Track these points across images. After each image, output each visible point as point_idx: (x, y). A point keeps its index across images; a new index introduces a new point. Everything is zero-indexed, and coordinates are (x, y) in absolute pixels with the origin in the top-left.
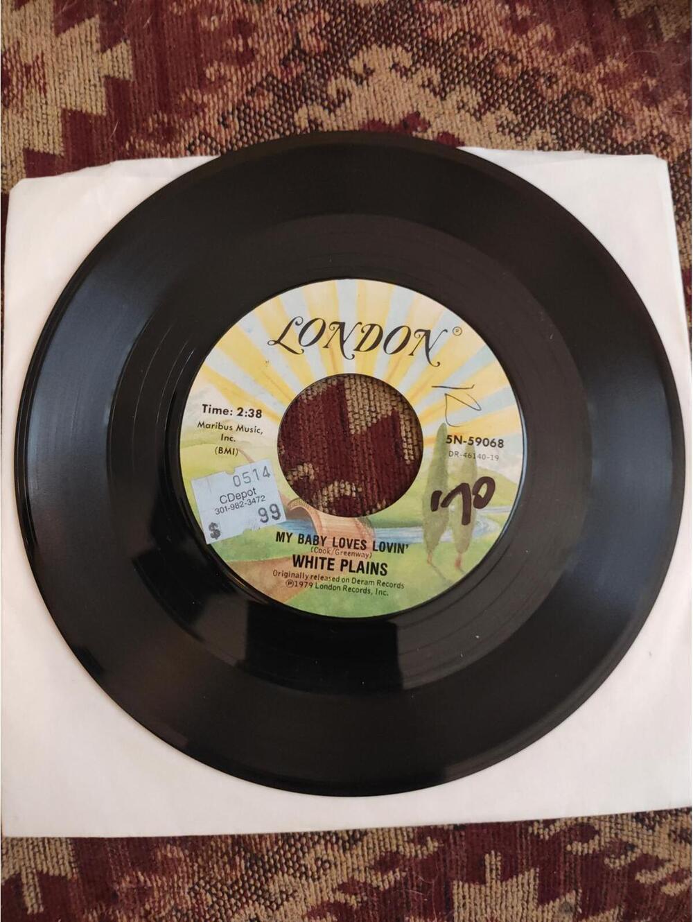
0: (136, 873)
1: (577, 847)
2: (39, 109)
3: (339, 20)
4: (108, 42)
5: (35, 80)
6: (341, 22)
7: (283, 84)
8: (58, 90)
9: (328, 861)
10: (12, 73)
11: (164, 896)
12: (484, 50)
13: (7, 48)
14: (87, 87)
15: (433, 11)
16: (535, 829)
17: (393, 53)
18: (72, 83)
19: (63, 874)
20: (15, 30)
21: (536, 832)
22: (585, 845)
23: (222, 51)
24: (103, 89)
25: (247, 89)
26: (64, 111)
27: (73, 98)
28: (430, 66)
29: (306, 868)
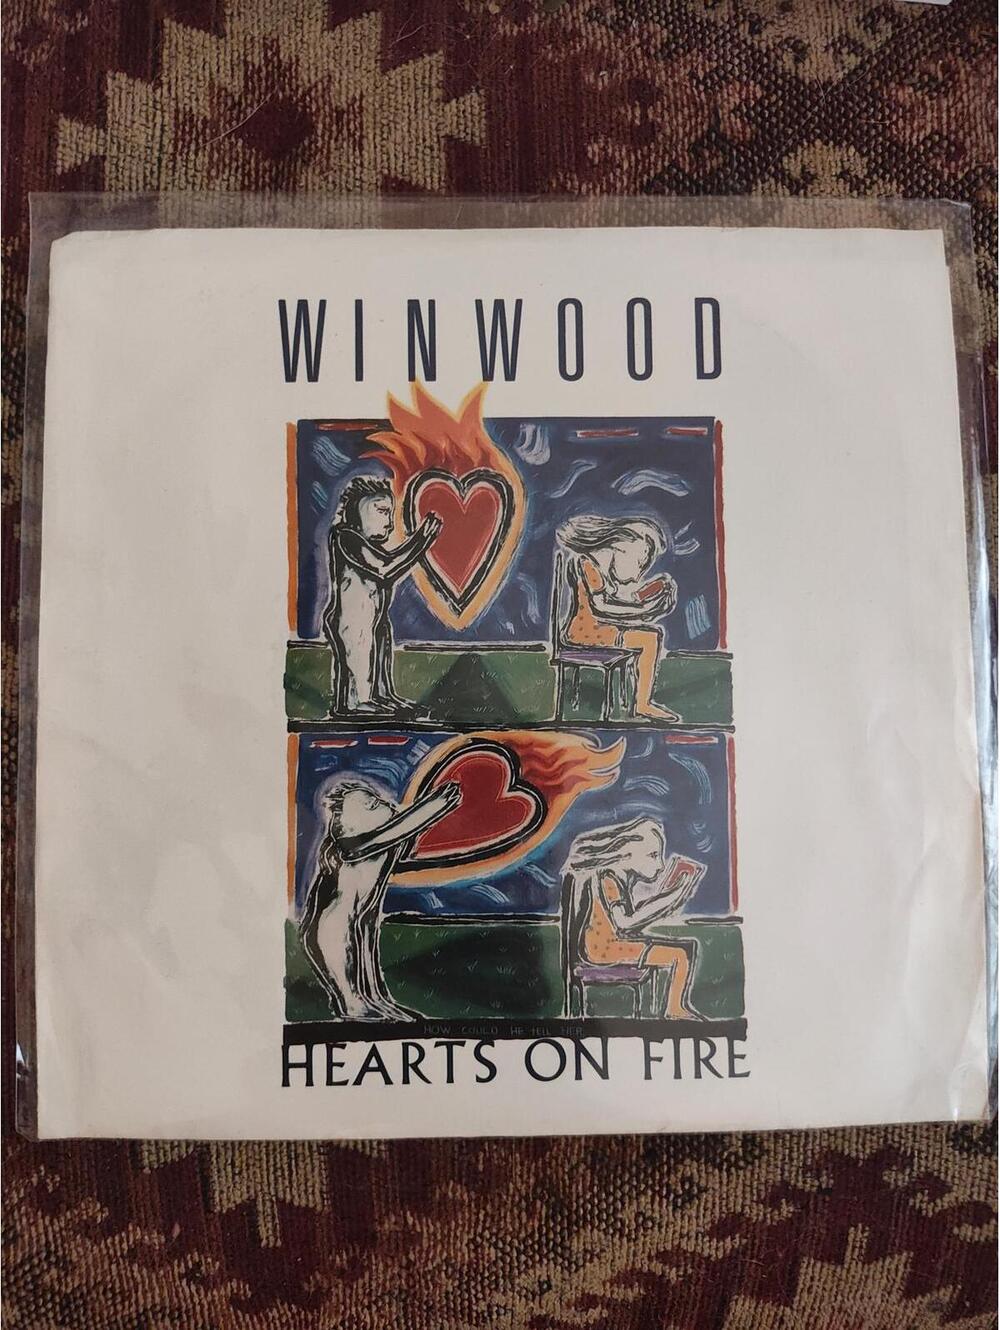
0: (405, 1213)
1: (967, 1232)
2: (351, 172)
3: (774, 98)
4: (453, 89)
5: (349, 130)
6: (777, 101)
7: (691, 181)
8: (379, 147)
9: (652, 1219)
10: (318, 117)
11: (435, 1246)
12: (965, 164)
13: (313, 82)
14: (421, 149)
15: (901, 101)
16: (918, 1201)
17: (842, 156)
18: (399, 140)
19: (311, 1205)
20: (325, 59)
21: (917, 1206)
22: (977, 1230)
23: (611, 121)
24: (443, 155)
25: (641, 182)
26: (386, 178)
27: (400, 163)
28: (891, 181)
29: (623, 1224)
